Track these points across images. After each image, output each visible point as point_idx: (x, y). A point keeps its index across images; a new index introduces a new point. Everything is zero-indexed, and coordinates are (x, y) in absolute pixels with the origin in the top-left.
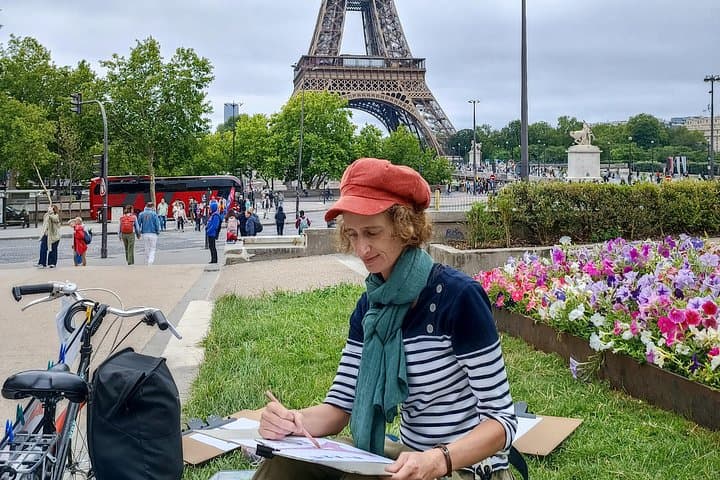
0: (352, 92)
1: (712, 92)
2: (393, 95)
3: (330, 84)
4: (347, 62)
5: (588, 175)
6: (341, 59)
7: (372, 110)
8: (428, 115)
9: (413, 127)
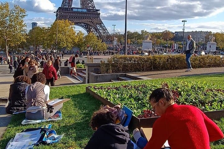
0: (76, 20)
1: (184, 25)
2: (89, 21)
3: (68, 17)
4: (74, 10)
5: (148, 49)
6: (72, 9)
7: (82, 26)
8: (101, 28)
9: (96, 32)
